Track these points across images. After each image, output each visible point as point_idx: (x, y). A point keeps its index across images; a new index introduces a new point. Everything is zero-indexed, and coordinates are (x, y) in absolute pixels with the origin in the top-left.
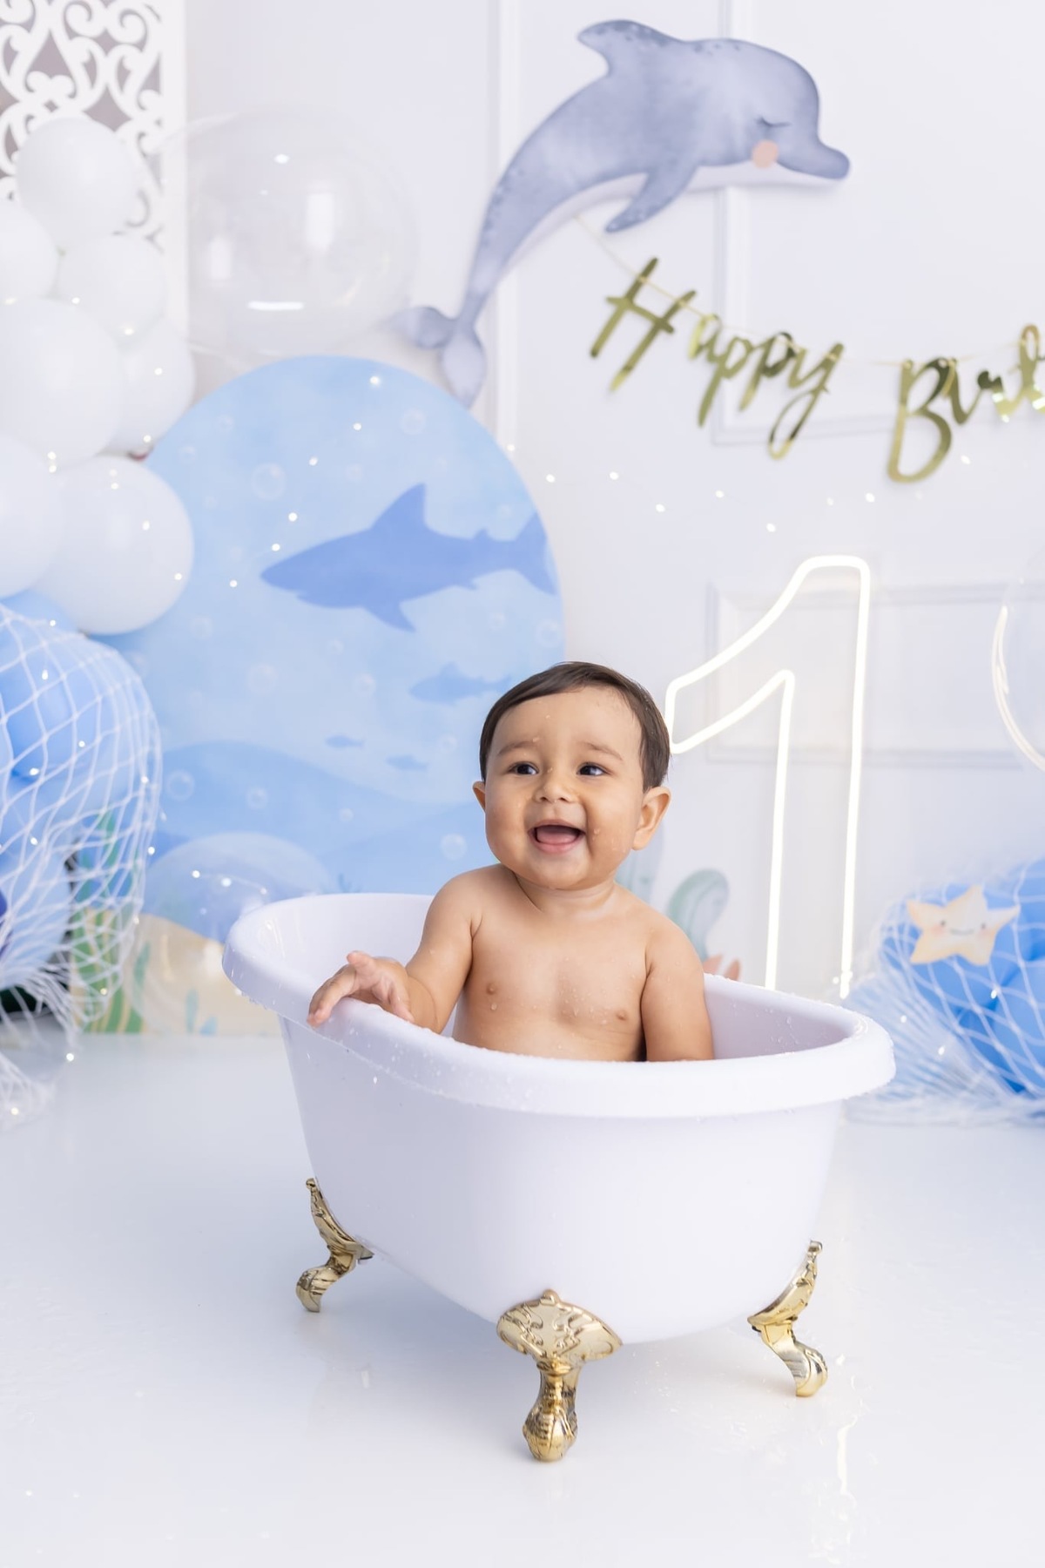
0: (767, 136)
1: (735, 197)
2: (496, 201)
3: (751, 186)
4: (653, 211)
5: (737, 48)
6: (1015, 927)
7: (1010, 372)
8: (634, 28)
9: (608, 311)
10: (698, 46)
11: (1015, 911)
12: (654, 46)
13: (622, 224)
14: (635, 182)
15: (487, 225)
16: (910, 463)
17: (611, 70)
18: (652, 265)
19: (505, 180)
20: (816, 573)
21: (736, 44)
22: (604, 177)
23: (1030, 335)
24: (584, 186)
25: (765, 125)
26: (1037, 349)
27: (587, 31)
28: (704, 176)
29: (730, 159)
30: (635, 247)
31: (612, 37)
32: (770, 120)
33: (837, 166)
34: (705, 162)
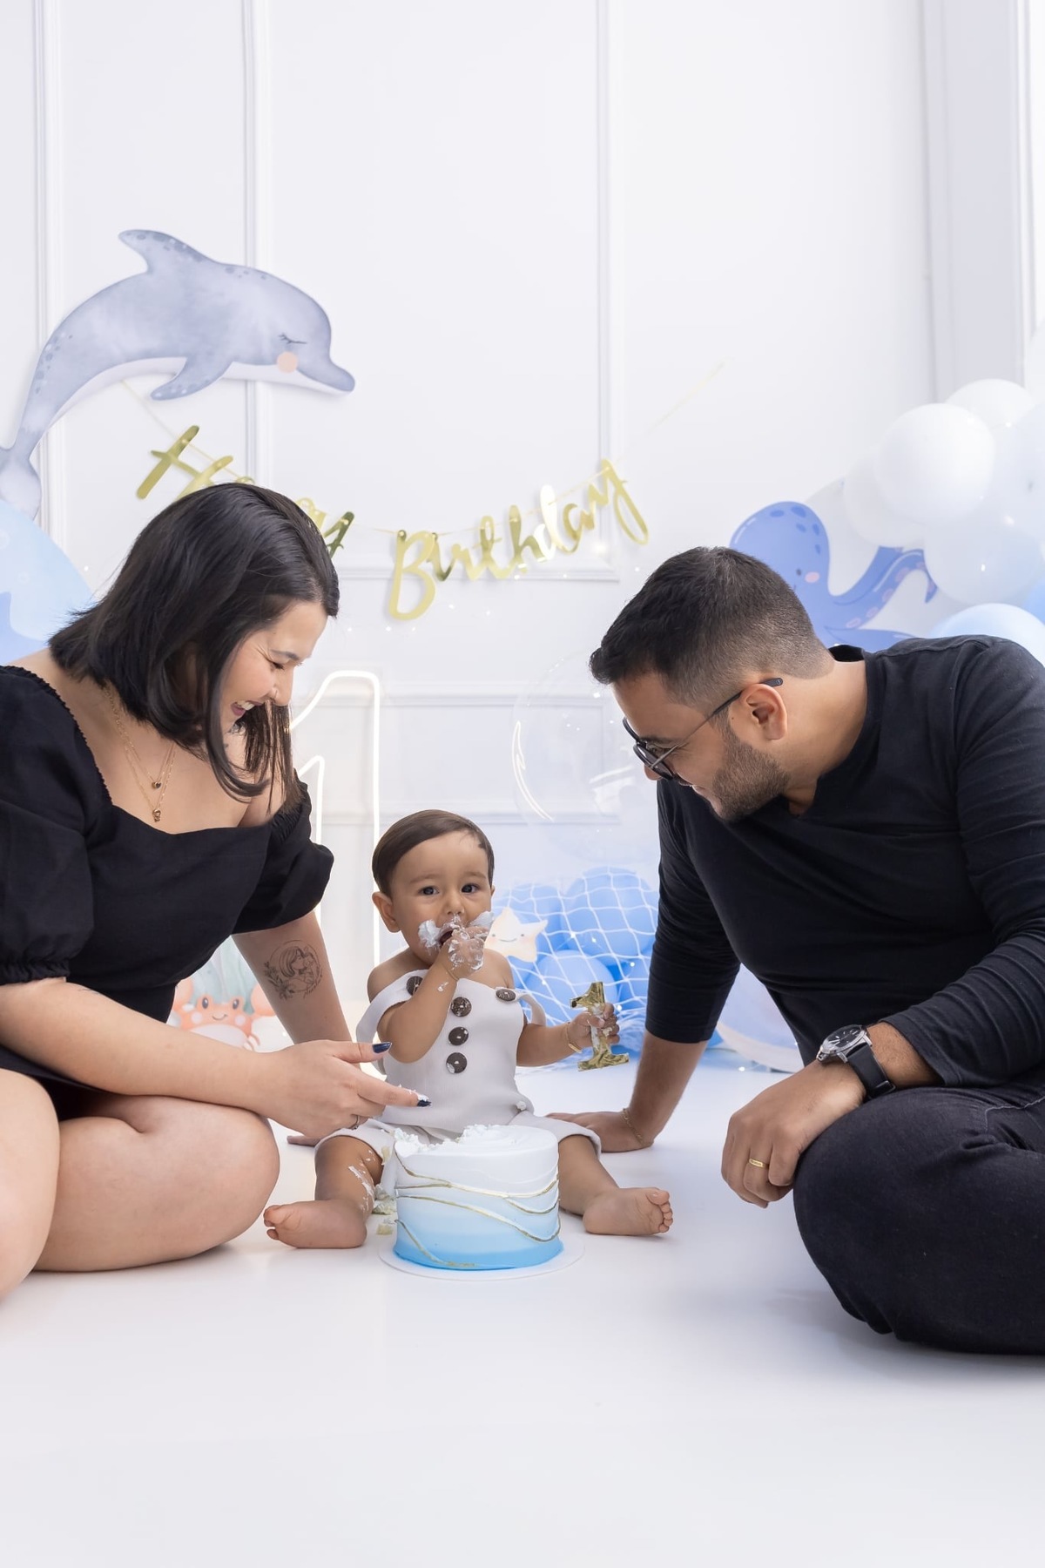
0: (289, 349)
1: (262, 389)
2: (46, 356)
3: (275, 384)
4: (193, 389)
5: (263, 278)
6: (545, 934)
7: (474, 548)
8: (172, 241)
9: (154, 462)
10: (230, 268)
11: (544, 924)
12: (190, 259)
13: (166, 394)
14: (178, 363)
15: (39, 375)
16: (403, 607)
17: (150, 270)
18: (195, 430)
19: (54, 339)
20: (337, 681)
21: (264, 275)
22: (148, 355)
23: (487, 523)
24: (129, 359)
25: (288, 342)
26: (493, 535)
27: (129, 233)
28: (236, 369)
29: (259, 361)
30: (179, 416)
31: (149, 241)
32: (290, 337)
33: (345, 382)
34: (236, 359)
